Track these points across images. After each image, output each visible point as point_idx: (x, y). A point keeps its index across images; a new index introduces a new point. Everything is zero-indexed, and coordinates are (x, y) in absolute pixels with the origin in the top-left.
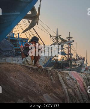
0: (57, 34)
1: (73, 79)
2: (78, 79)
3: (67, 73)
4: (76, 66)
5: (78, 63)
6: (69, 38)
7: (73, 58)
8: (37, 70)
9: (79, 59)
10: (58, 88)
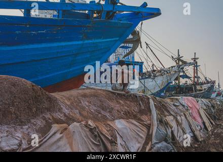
0: (179, 55)
1: (183, 106)
2: (191, 106)
3: (177, 99)
4: (201, 90)
5: (205, 87)
6: (195, 59)
7: (201, 81)
8: (124, 95)
9: (208, 82)
10: (146, 115)
